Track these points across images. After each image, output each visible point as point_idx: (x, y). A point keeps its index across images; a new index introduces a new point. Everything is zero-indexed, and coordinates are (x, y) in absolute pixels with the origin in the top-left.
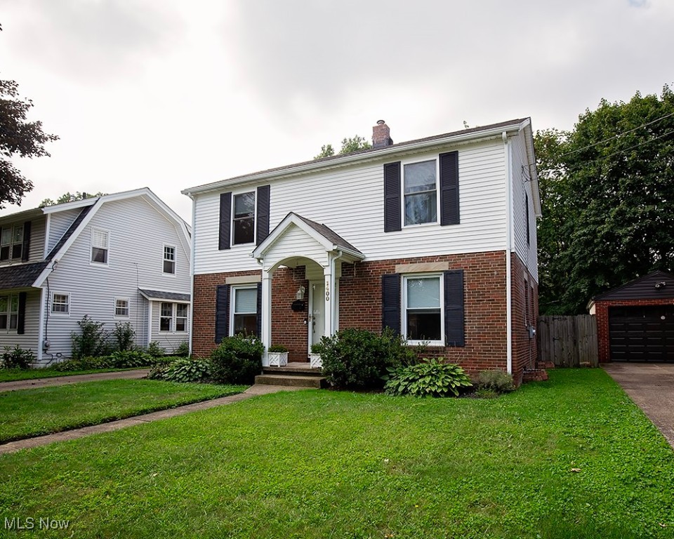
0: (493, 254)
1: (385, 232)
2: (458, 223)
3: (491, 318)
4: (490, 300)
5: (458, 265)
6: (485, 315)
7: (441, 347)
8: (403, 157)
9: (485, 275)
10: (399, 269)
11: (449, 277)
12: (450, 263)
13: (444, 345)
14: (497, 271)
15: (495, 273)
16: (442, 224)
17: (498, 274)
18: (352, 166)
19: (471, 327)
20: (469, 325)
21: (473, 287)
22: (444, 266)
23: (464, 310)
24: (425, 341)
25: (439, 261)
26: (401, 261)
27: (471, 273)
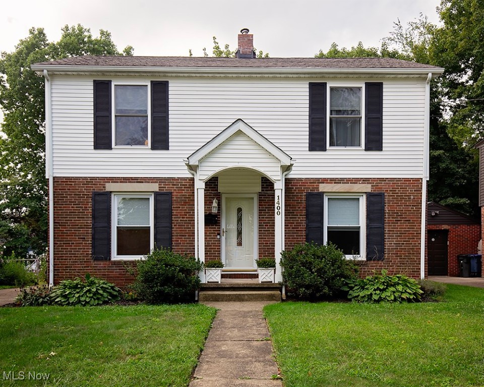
0: (402, 181)
1: (310, 150)
2: (381, 150)
3: (407, 236)
4: (407, 220)
5: (380, 188)
6: (403, 233)
7: (363, 261)
8: (329, 79)
9: (403, 198)
10: (323, 188)
11: (372, 199)
12: (372, 186)
13: (365, 259)
14: (414, 196)
15: (412, 197)
16: (366, 150)
17: (414, 198)
18: (274, 79)
19: (390, 243)
20: (388, 241)
21: (393, 208)
22: (367, 188)
23: (384, 228)
24: (354, 256)
25: (362, 183)
26: (324, 181)
27: (391, 196)
